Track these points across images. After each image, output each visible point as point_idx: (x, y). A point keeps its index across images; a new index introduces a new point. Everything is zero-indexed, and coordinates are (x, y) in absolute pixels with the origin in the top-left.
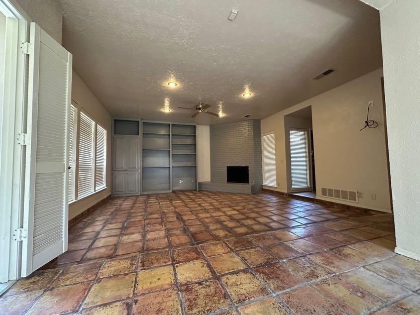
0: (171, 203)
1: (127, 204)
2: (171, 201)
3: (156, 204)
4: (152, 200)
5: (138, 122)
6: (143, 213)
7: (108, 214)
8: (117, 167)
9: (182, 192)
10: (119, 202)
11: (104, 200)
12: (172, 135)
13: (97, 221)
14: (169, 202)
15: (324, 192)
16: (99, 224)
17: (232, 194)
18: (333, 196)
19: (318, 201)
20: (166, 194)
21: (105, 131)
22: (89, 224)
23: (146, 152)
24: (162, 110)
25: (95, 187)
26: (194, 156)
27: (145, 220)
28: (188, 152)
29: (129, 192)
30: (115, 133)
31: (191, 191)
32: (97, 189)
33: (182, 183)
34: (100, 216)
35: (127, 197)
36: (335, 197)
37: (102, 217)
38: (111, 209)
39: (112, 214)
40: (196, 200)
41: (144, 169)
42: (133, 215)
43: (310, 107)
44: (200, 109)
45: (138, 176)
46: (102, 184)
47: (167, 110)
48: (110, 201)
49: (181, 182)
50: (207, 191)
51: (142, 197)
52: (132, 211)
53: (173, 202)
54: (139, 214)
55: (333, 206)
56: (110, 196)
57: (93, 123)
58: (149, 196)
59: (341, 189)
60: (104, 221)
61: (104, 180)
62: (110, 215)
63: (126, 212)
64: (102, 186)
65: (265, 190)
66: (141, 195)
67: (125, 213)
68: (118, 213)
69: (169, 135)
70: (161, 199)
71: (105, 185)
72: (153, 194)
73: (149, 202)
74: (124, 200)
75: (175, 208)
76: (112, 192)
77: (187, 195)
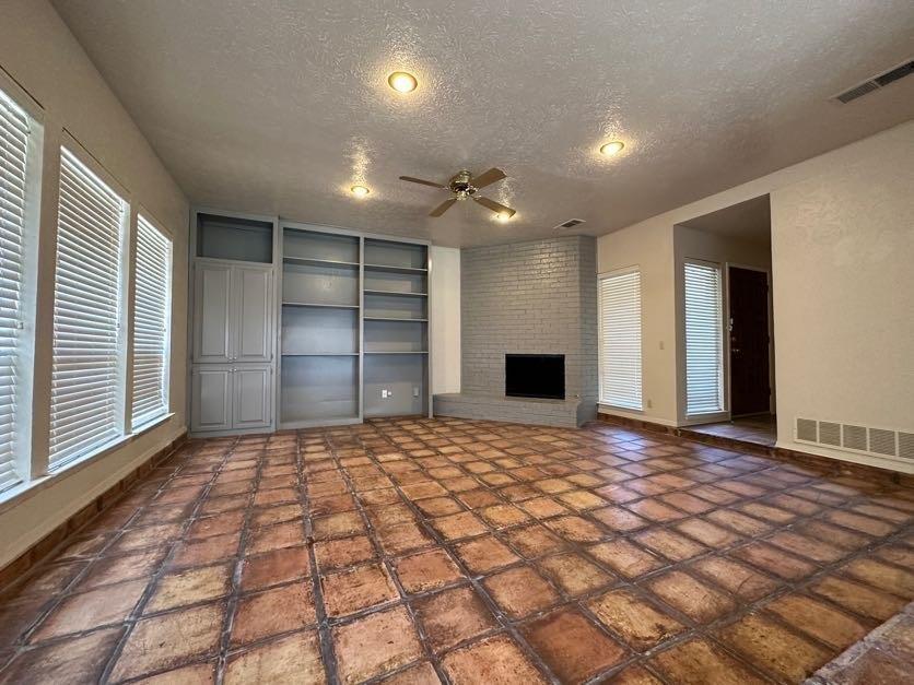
0: (375, 460)
1: (236, 467)
2: (371, 451)
3: (327, 465)
4: (314, 451)
5: (270, 226)
6: (297, 511)
7: (171, 516)
8: (205, 352)
9: (392, 420)
10: (213, 459)
11: (165, 452)
12: (366, 268)
13: (127, 554)
14: (367, 460)
15: (806, 430)
16: (130, 573)
17: (528, 427)
18: (838, 444)
19: (782, 454)
20: (349, 427)
21: (167, 244)
22: (87, 578)
23: (293, 311)
24: (346, 190)
25: (128, 417)
26: (422, 326)
27: (310, 545)
28: (406, 315)
29: (240, 425)
30: (200, 254)
31: (413, 418)
32: (135, 422)
33: (389, 397)
34: (142, 528)
35: (235, 441)
36: (845, 446)
37: (149, 532)
38: (183, 491)
39: (186, 515)
40: (444, 450)
41: (287, 361)
42: (263, 519)
43: (767, 197)
44: (462, 187)
45: (266, 378)
46: (157, 405)
47: (360, 189)
48: (183, 455)
49: (385, 393)
50: (458, 419)
51: (283, 438)
52: (259, 499)
53: (381, 458)
54: (285, 515)
55: (838, 468)
56: (183, 437)
57: (123, 207)
58: (301, 436)
59: (868, 427)
60: (153, 556)
61: (164, 390)
62: (178, 521)
63: (237, 503)
64: (156, 411)
65: (607, 417)
66: (277, 434)
67: (235, 510)
68: (210, 509)
69: (358, 267)
70: (340, 445)
71: (166, 407)
72: (313, 430)
73: (307, 457)
74: (226, 453)
75: (396, 482)
76: (190, 428)
77: (409, 433)
